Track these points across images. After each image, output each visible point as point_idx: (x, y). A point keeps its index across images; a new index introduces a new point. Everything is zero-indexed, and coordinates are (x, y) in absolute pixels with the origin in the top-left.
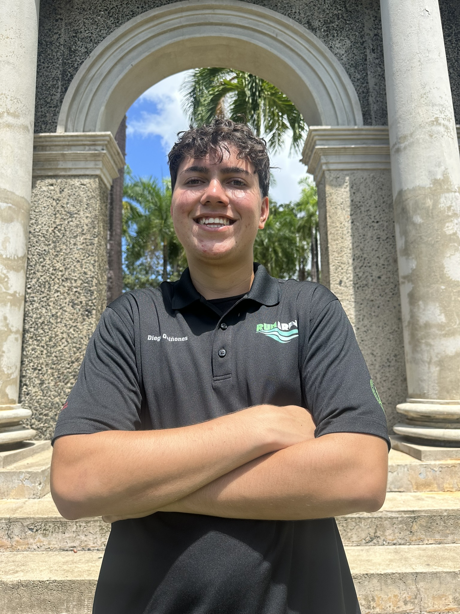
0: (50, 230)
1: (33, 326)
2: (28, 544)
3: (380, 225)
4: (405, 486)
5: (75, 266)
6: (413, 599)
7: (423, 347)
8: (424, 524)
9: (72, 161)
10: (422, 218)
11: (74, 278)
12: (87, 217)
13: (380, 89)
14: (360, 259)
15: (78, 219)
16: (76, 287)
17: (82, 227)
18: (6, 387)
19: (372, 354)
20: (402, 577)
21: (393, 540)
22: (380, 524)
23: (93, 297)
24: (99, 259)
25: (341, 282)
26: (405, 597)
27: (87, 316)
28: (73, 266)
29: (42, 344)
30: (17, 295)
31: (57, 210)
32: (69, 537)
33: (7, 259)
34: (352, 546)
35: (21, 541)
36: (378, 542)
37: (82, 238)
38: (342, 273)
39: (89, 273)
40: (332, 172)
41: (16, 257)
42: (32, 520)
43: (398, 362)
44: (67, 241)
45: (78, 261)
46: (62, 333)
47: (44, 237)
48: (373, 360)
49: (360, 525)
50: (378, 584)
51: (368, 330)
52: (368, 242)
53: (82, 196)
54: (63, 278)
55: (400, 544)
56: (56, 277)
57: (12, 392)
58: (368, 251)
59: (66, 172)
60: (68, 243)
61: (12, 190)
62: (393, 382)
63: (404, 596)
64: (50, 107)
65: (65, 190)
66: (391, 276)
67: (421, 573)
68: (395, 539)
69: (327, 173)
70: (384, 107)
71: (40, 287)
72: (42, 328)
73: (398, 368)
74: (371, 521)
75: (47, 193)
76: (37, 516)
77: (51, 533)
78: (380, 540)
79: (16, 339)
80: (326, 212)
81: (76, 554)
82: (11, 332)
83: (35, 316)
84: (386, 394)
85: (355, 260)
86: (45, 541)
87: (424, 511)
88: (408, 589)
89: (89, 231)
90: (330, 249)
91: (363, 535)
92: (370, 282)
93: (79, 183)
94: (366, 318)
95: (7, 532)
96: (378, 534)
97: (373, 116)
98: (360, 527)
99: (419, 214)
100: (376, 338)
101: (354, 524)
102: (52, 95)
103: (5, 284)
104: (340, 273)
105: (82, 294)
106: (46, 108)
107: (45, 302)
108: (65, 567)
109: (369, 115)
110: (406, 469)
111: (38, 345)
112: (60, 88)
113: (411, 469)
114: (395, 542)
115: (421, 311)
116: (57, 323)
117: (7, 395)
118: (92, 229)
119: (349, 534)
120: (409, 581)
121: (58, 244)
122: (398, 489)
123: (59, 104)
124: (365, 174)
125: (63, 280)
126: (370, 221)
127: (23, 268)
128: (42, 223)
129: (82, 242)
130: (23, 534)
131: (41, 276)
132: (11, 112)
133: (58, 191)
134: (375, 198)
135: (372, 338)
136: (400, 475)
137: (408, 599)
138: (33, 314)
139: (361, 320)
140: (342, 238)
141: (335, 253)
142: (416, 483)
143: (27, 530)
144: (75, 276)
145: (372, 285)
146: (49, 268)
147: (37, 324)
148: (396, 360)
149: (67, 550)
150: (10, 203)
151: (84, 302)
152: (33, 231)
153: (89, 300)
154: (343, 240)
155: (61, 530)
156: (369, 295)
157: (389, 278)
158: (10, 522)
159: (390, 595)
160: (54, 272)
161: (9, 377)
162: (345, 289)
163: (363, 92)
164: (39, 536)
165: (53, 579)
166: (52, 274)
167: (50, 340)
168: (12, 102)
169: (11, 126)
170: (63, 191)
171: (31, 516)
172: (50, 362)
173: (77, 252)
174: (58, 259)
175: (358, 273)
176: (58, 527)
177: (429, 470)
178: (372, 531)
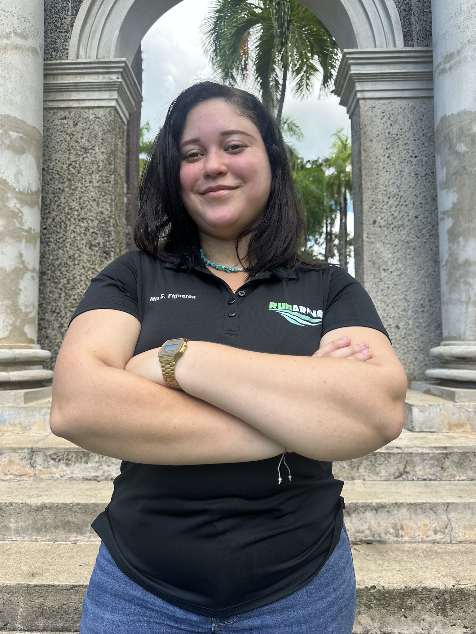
0: (65, 167)
1: (50, 267)
2: (51, 473)
3: (418, 161)
4: (437, 426)
5: (91, 205)
6: (444, 528)
7: (462, 287)
8: (457, 460)
9: (85, 91)
10: (466, 145)
11: (91, 218)
12: (103, 153)
13: (423, 5)
14: (397, 197)
15: (93, 155)
16: (93, 228)
17: (97, 163)
18: (24, 326)
19: (406, 299)
20: (433, 507)
21: (423, 476)
22: (410, 460)
23: (111, 238)
24: (115, 197)
25: (374, 222)
26: (435, 527)
27: (106, 258)
28: (89, 205)
29: (61, 287)
30: (32, 231)
31: (70, 145)
32: (92, 467)
33: (20, 193)
34: (380, 481)
35: (44, 470)
36: (407, 477)
37: (98, 176)
38: (376, 212)
39: (106, 213)
40: (367, 101)
41: (29, 191)
42: (55, 450)
43: (433, 307)
44: (82, 178)
45: (94, 200)
46: (80, 276)
47: (58, 174)
48: (406, 305)
49: (390, 460)
50: (408, 513)
51: (402, 274)
52: (405, 179)
53: (97, 129)
54: (79, 218)
55: (430, 480)
56: (71, 217)
57: (31, 331)
58: (405, 189)
59: (79, 104)
60: (84, 180)
61: (22, 119)
62: (427, 328)
63: (434, 525)
64: (61, 32)
65: (79, 124)
66: (429, 216)
67: (453, 503)
68: (426, 474)
69: (361, 102)
70: (428, 27)
71: (56, 227)
72: (60, 270)
73: (432, 314)
74: (401, 457)
75: (60, 127)
76: (59, 446)
77: (73, 464)
78: (409, 476)
79: (33, 278)
80: (360, 145)
81: (99, 483)
82: (27, 269)
83: (51, 257)
84: (419, 341)
85: (391, 199)
86: (68, 471)
87: (457, 447)
88: (438, 519)
89: (105, 168)
90: (364, 185)
91: (392, 470)
92: (406, 222)
93: (94, 116)
94: (400, 261)
95: (29, 461)
96: (408, 469)
97: (415, 38)
98: (389, 462)
99: (463, 142)
100: (410, 282)
101: (383, 459)
102: (62, 19)
103: (19, 219)
104: (374, 212)
105: (99, 236)
106: (56, 33)
107: (62, 243)
108: (88, 493)
109: (411, 35)
110: (438, 410)
111: (56, 288)
112: (70, 11)
113: (444, 409)
114: (425, 477)
115: (461, 248)
116: (74, 265)
117: (26, 334)
118: (107, 166)
119: (378, 469)
120: (440, 511)
121: (73, 182)
122: (429, 429)
123: (70, 29)
124: (404, 103)
125: (79, 220)
126: (408, 156)
127: (37, 203)
128: (56, 159)
129: (98, 179)
130: (46, 464)
131: (57, 216)
132: (19, 32)
133: (71, 125)
134: (414, 129)
135: (406, 282)
136: (432, 415)
137: (438, 529)
138: (50, 255)
139: (395, 263)
140: (378, 174)
141: (368, 191)
142: (449, 423)
143: (49, 459)
144: (92, 216)
145: (408, 226)
146: (65, 208)
147: (54, 266)
148: (430, 306)
149: (90, 480)
150: (21, 133)
151: (102, 244)
152: (46, 169)
153: (107, 241)
154: (377, 176)
155: (83, 460)
156: (404, 237)
157: (427, 218)
158: (33, 452)
159: (419, 524)
160: (70, 211)
161: (27, 316)
162: (379, 229)
163: (405, 10)
164: (62, 466)
165: (77, 501)
166: (68, 214)
167: (68, 282)
168: (19, 21)
169: (20, 48)
170: (77, 124)
171: (54, 446)
172: (69, 305)
173: (93, 190)
174: (73, 198)
175: (393, 213)
176: (81, 458)
177: (463, 410)
178: (401, 467)
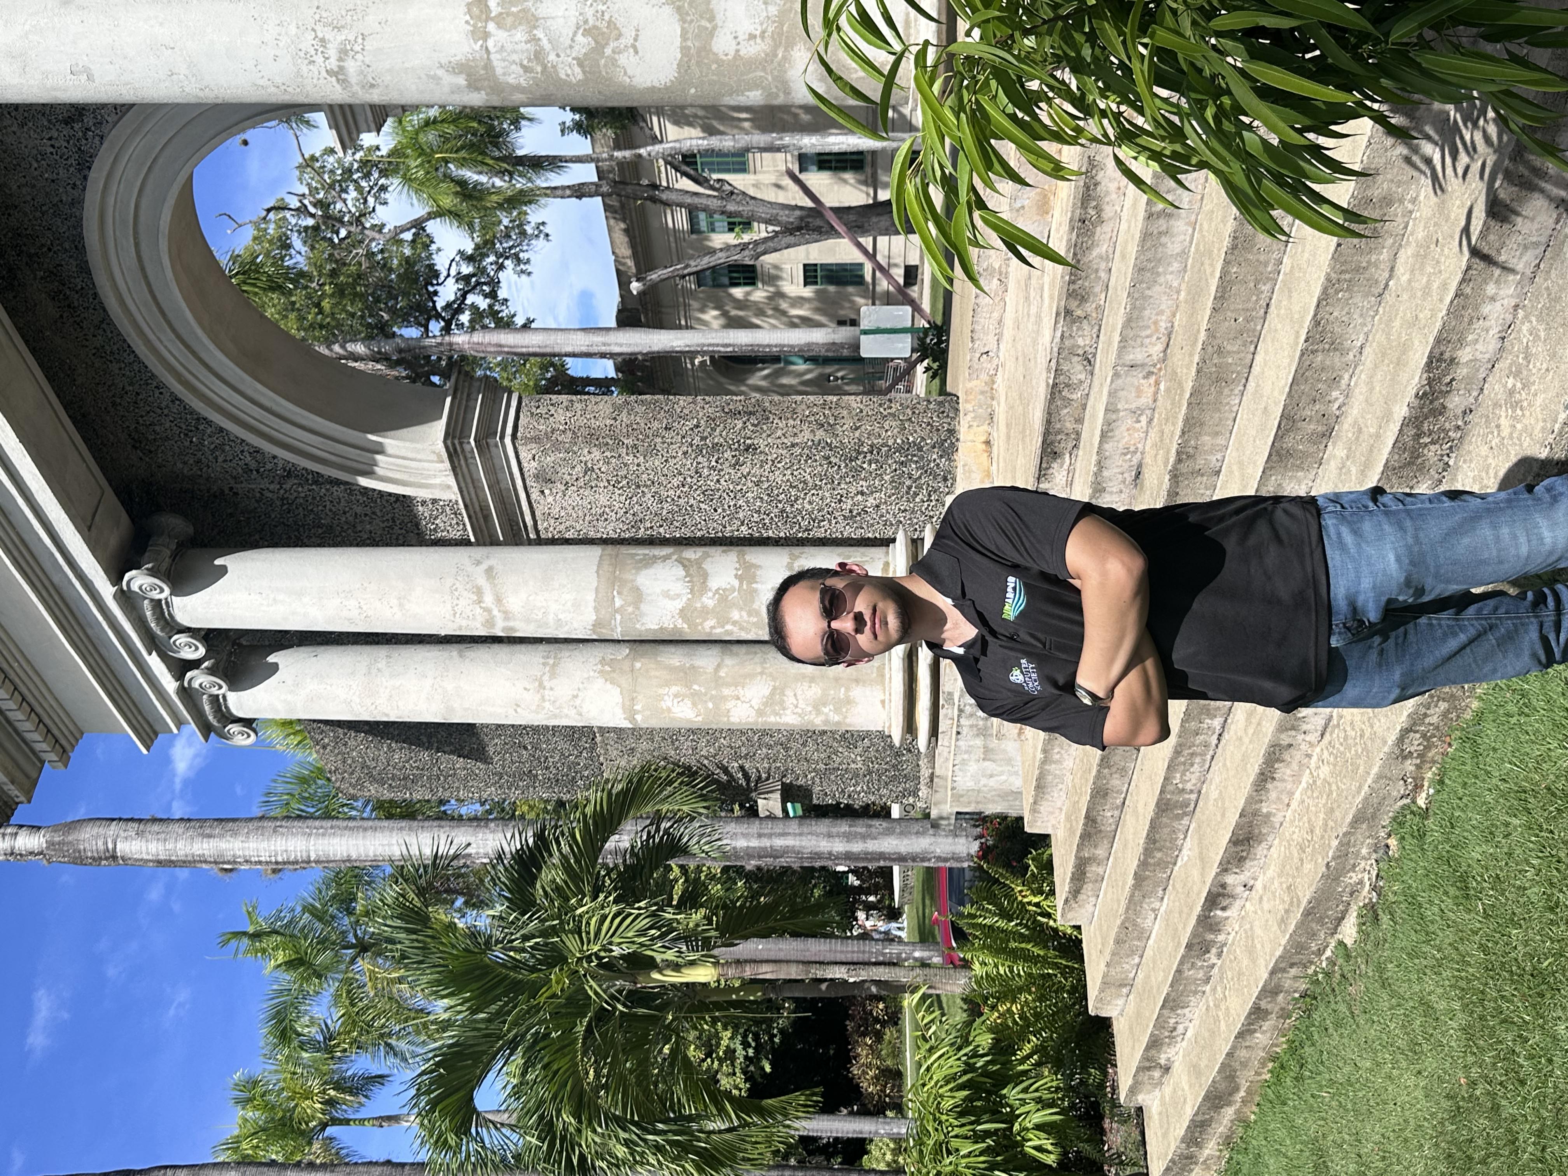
5: (675, 465)
15: (595, 463)
16: (710, 462)
17: (608, 458)
31: (584, 486)
44: (633, 474)
45: (667, 461)
56: (695, 484)
60: (637, 472)
96: (1081, 352)
116: (768, 481)
121: (641, 483)
125: (700, 476)
160: (687, 486)
167: (795, 487)
173: (650, 462)
178: (1076, 359)
